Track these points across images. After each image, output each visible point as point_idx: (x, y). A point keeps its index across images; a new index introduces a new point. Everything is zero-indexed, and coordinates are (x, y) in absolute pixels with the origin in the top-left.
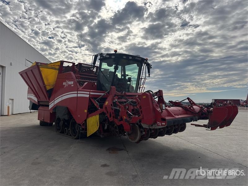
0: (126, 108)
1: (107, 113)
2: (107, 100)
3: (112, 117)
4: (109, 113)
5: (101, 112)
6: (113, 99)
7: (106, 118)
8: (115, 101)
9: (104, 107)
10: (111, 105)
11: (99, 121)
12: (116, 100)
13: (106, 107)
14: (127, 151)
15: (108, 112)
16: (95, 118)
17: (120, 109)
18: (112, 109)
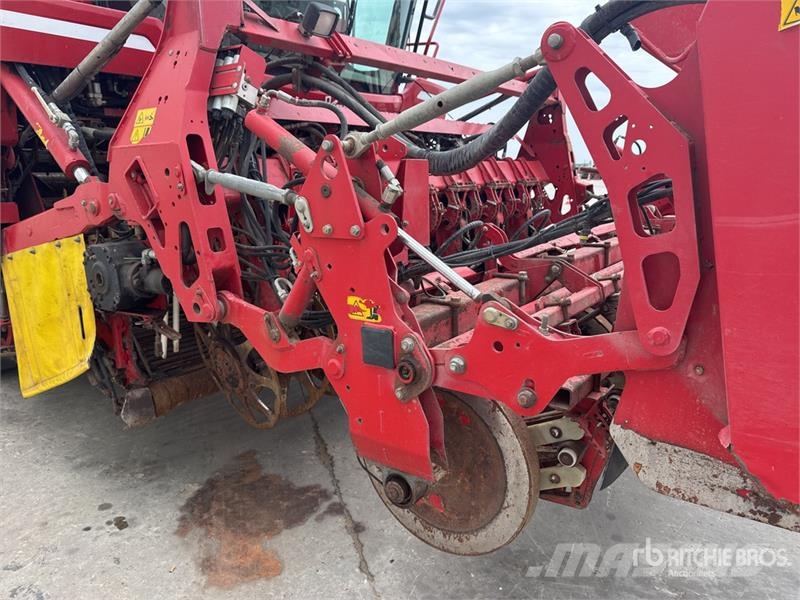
0: (377, 195)
1: (150, 232)
2: (151, 88)
3: (205, 283)
4: (172, 233)
5: (97, 212)
6: (213, 82)
7: (153, 280)
8: (231, 104)
9: (118, 168)
10: (195, 145)
11: (86, 297)
12: (250, 94)
13: (136, 168)
14: (357, 529)
15: (157, 222)
16: (55, 261)
17: (300, 202)
18: (207, 199)
